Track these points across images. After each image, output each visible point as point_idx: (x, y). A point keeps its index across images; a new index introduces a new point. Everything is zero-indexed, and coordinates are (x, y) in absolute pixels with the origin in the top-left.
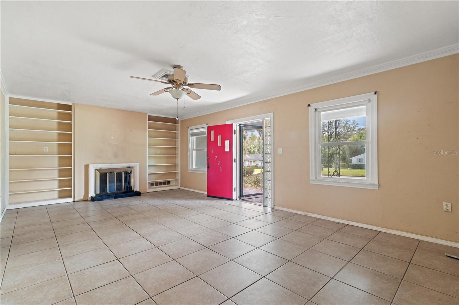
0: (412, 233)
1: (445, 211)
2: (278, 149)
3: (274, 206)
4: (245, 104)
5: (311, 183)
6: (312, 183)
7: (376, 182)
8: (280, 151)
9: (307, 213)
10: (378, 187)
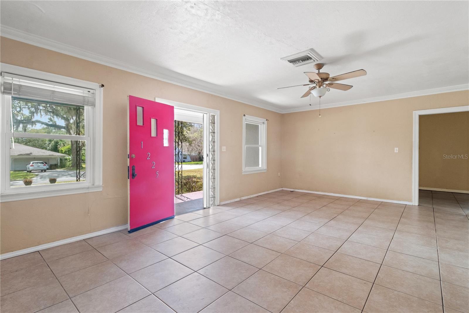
2: (223, 147)
3: (220, 203)
4: (188, 87)
6: (243, 174)
7: (266, 168)
8: (224, 149)
9: (241, 198)
10: (266, 170)
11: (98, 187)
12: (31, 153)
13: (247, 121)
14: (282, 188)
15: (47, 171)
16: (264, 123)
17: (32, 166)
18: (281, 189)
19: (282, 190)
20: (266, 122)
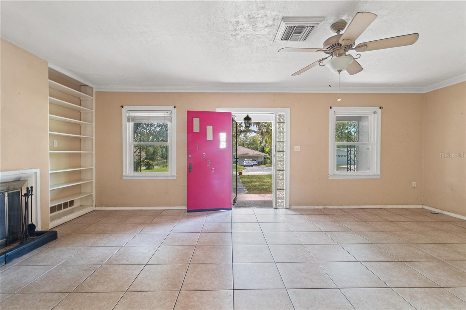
0: (398, 205)
1: (414, 188)
2: (295, 147)
3: (290, 206)
4: (250, 92)
5: (329, 178)
6: (331, 178)
7: (379, 173)
8: (297, 149)
9: (325, 206)
10: (380, 176)
11: (173, 176)
12: (248, 153)
13: (337, 114)
14: (423, 205)
15: (253, 166)
16: (376, 113)
17: (245, 162)
18: (420, 207)
19: (423, 208)
20: (379, 111)
